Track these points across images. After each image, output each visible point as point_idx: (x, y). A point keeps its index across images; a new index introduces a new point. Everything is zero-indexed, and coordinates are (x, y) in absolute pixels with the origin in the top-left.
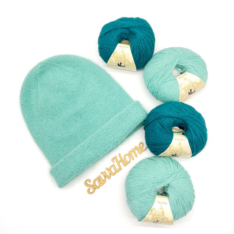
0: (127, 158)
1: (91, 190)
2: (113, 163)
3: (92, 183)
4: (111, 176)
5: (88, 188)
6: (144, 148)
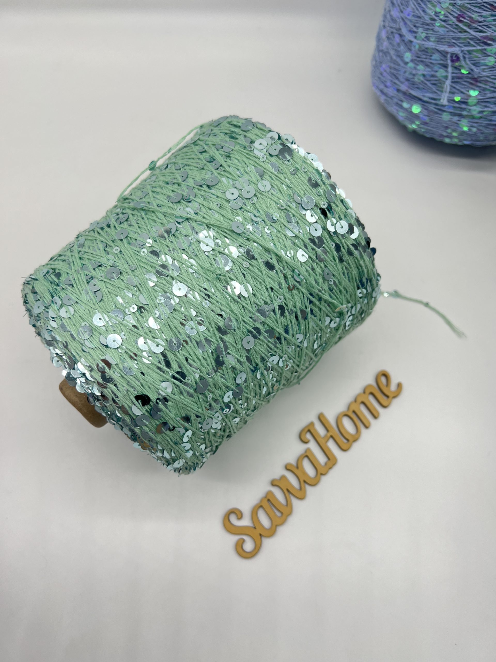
4: (308, 488)
5: (235, 538)
6: (393, 387)
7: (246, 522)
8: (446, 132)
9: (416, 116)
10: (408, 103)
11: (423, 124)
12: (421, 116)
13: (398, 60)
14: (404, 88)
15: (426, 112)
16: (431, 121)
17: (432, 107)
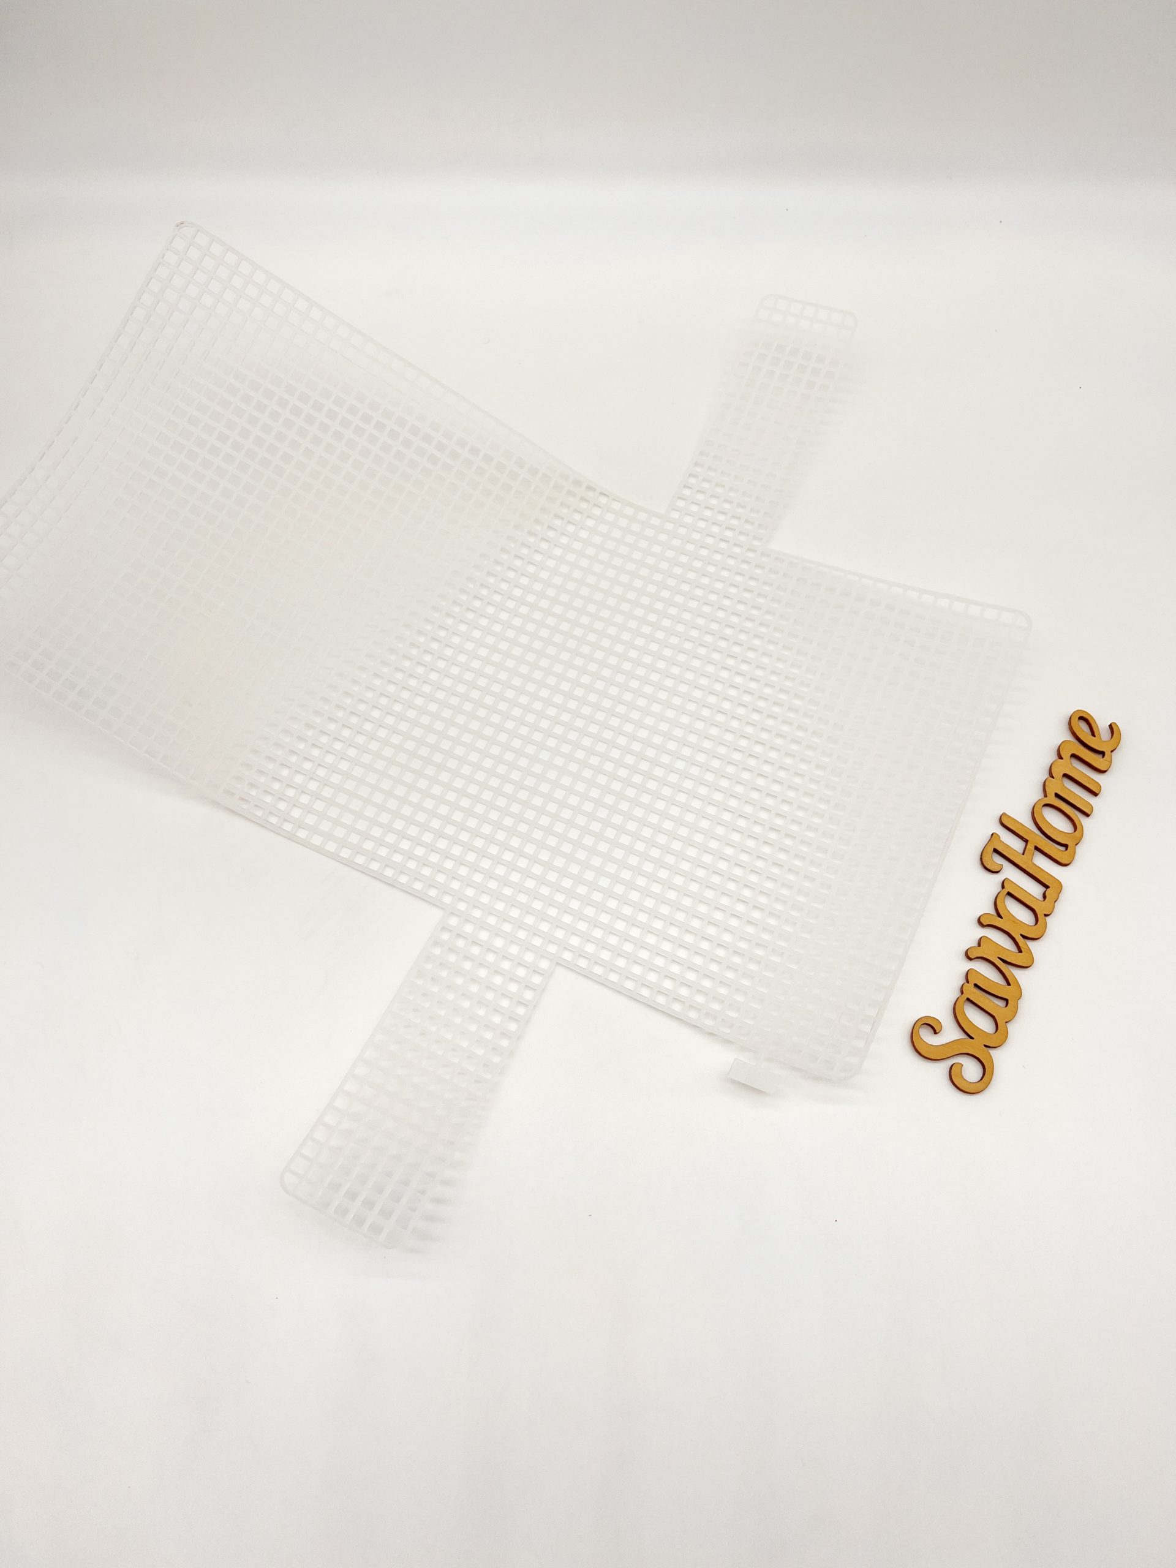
0: (1056, 822)
1: (971, 1071)
2: (999, 878)
3: (950, 1034)
4: (1031, 945)
5: (945, 1066)
6: (1104, 734)
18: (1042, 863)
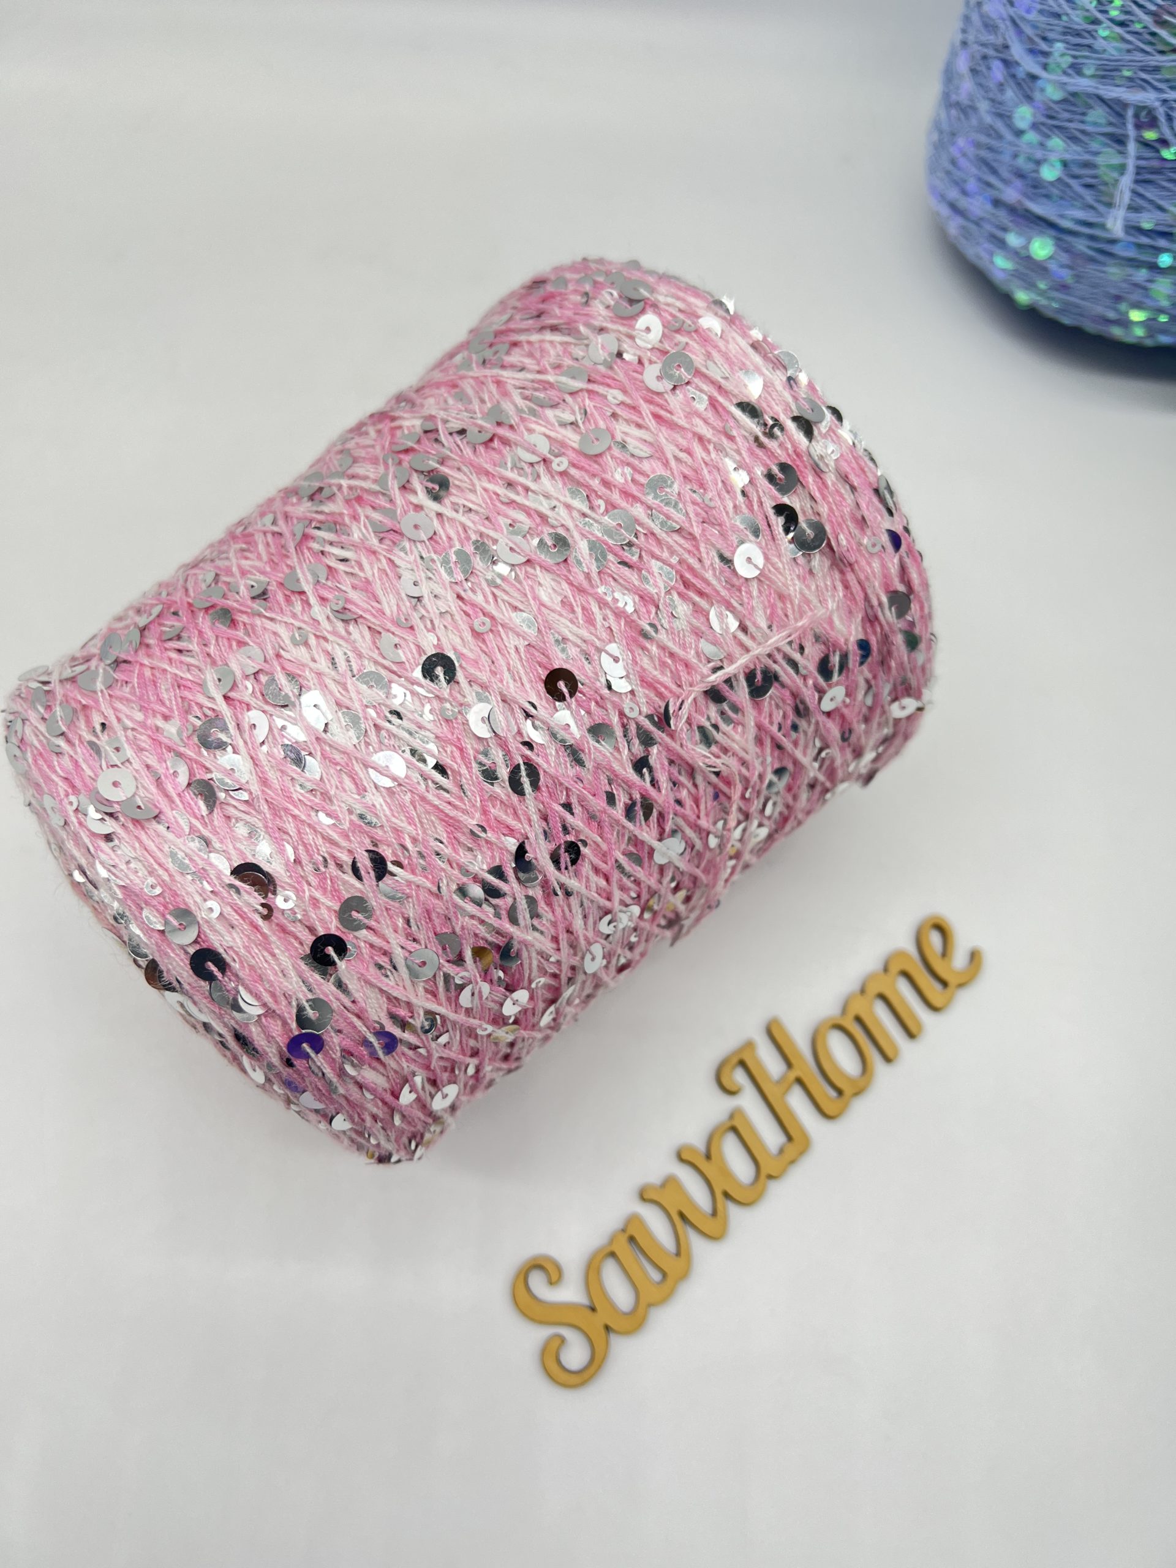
1: (575, 1355)
4: (733, 1210)
5: (542, 1333)
6: (960, 959)
7: (570, 1293)
8: (1116, 310)
9: (1041, 268)
10: (1020, 234)
11: (1057, 290)
12: (1053, 266)
13: (999, 125)
14: (1011, 194)
15: (1064, 258)
16: (1077, 282)
17: (1081, 245)
18: (797, 1102)
